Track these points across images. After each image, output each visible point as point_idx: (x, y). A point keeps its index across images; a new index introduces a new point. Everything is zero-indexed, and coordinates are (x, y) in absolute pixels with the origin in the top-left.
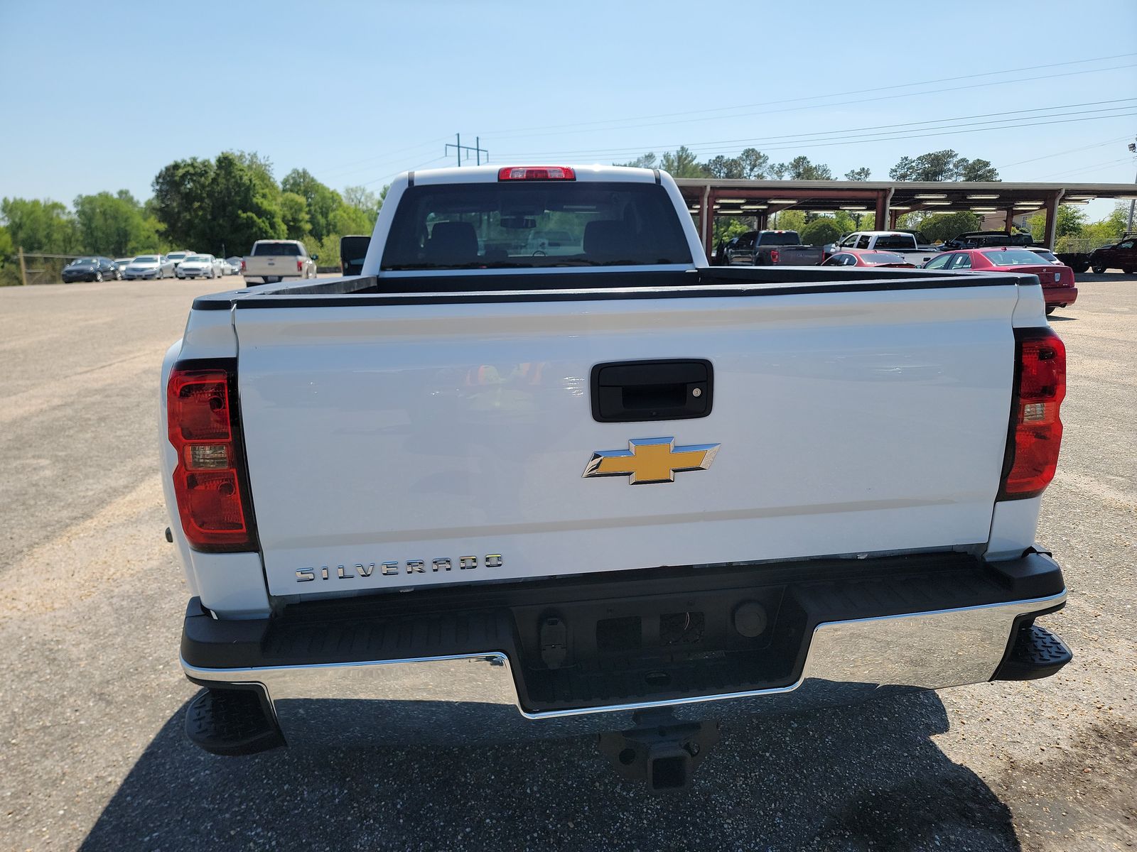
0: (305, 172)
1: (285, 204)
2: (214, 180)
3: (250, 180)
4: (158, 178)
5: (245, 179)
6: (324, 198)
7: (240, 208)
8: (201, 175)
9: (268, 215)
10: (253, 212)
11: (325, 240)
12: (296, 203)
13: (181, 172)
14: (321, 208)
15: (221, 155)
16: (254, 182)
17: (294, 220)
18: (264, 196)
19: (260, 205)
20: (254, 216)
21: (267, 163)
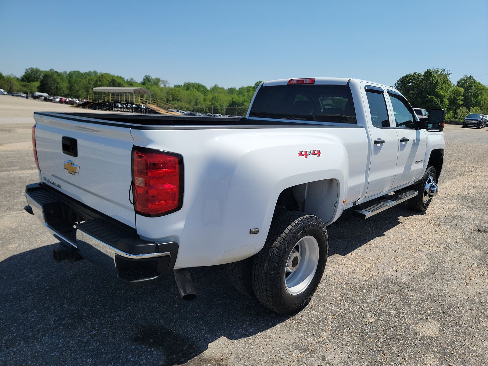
0: (471, 77)
1: (452, 92)
2: (421, 81)
3: (437, 81)
4: (398, 81)
5: (435, 81)
6: (478, 89)
7: (428, 94)
8: (416, 80)
9: (441, 97)
10: (433, 96)
11: (471, 109)
12: (458, 91)
13: (408, 78)
14: (475, 94)
15: (427, 71)
16: (438, 82)
17: (455, 99)
18: (442, 88)
19: (438, 92)
20: (434, 97)
21: (449, 73)
